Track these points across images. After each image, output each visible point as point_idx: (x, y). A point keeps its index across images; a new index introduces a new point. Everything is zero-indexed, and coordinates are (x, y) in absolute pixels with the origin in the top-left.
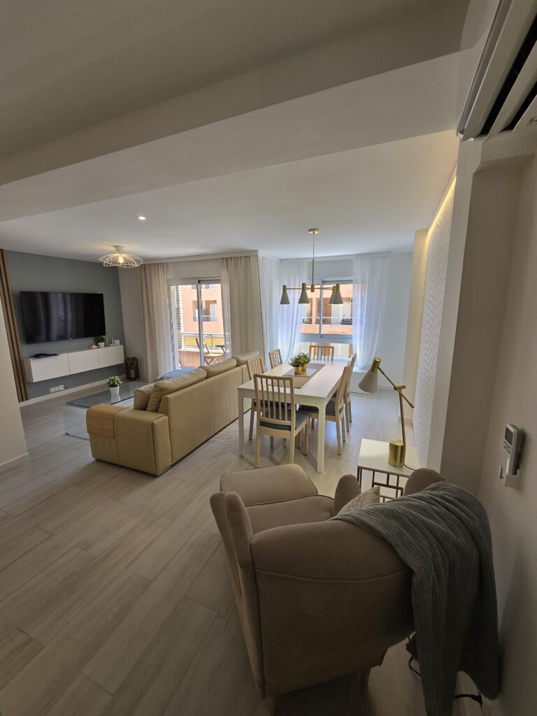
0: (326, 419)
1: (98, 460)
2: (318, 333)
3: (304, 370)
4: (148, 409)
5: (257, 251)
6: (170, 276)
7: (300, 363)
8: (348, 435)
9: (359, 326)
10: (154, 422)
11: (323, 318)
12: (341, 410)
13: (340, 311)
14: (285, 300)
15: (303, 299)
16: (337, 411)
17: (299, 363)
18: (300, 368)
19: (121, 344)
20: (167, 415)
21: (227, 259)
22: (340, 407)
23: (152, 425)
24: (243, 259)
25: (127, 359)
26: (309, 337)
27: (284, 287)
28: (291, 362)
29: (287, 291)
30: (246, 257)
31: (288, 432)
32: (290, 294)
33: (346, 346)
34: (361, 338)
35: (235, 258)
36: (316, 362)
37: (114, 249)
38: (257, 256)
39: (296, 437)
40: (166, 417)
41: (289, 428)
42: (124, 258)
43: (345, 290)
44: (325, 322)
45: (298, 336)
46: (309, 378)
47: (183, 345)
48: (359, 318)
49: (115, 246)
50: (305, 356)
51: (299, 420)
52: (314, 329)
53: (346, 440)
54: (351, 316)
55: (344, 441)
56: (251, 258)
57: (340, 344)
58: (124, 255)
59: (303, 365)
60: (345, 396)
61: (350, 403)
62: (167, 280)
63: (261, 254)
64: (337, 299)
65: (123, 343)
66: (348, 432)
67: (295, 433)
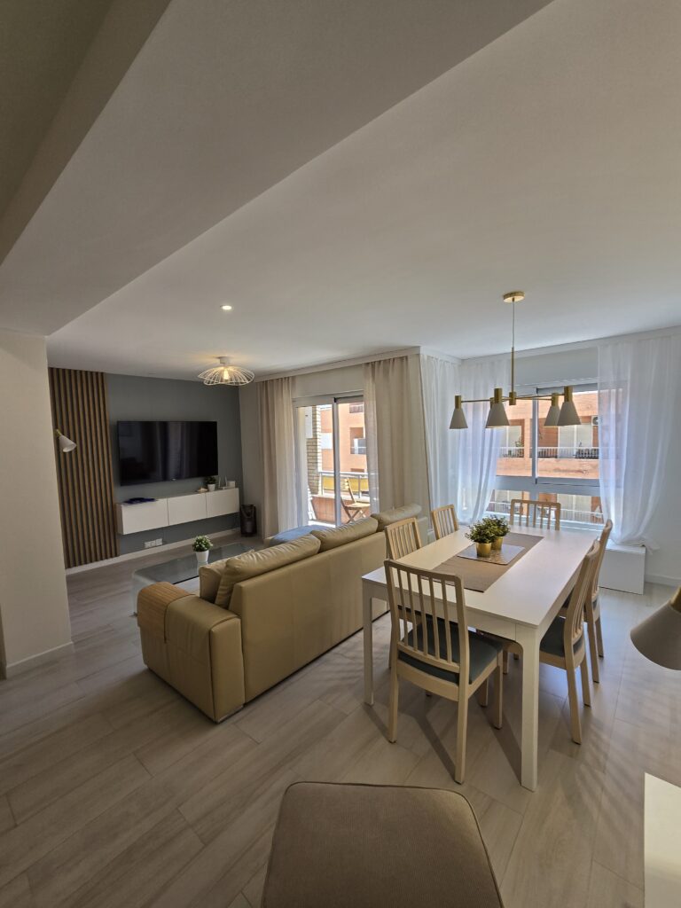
0: (542, 660)
1: (150, 671)
2: (530, 474)
3: (496, 548)
4: (217, 601)
5: (419, 347)
6: (297, 395)
7: (487, 535)
8: (596, 688)
9: (612, 461)
10: (213, 630)
11: (538, 449)
12: (577, 646)
13: (572, 437)
14: (458, 422)
15: (496, 418)
16: (568, 648)
17: (489, 535)
18: (488, 545)
19: (236, 487)
20: (239, 616)
21: (373, 364)
22: (574, 640)
23: (210, 633)
24: (397, 363)
25: (243, 506)
26: (511, 482)
27: (457, 398)
28: (469, 533)
29: (463, 406)
30: (402, 358)
31: (452, 685)
32: (468, 411)
33: (587, 500)
34: (618, 486)
35: (385, 361)
36: (524, 531)
37: (218, 361)
38: (418, 355)
39: (470, 700)
40: (238, 620)
41: (455, 678)
42: (230, 373)
43: (583, 401)
44: (543, 455)
45: (493, 483)
46: (507, 566)
47: (320, 488)
48: (612, 449)
49: (219, 358)
50: (498, 523)
51: (478, 661)
52: (522, 469)
53: (593, 705)
54: (595, 443)
55: (587, 705)
56: (409, 359)
57: (574, 496)
58: (231, 369)
59: (493, 540)
60: (589, 608)
61: (598, 622)
62: (294, 400)
63: (425, 352)
64: (566, 416)
65: (240, 485)
66: (596, 682)
67: (469, 690)
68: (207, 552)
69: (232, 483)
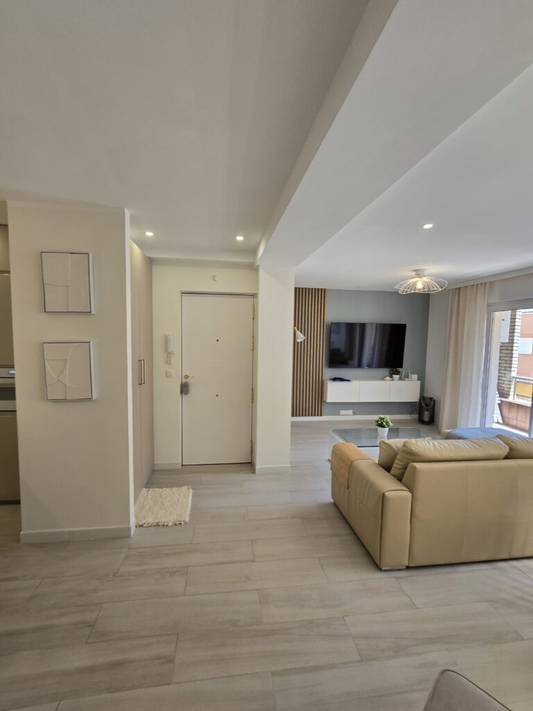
1: (335, 504)
4: (392, 471)
6: (494, 300)
10: (386, 494)
19: (418, 379)
20: (411, 491)
23: (383, 495)
25: (422, 398)
37: (414, 273)
40: (409, 494)
42: (424, 282)
49: (416, 270)
58: (425, 279)
62: (489, 305)
65: (422, 379)
68: (387, 429)
69: (415, 377)
